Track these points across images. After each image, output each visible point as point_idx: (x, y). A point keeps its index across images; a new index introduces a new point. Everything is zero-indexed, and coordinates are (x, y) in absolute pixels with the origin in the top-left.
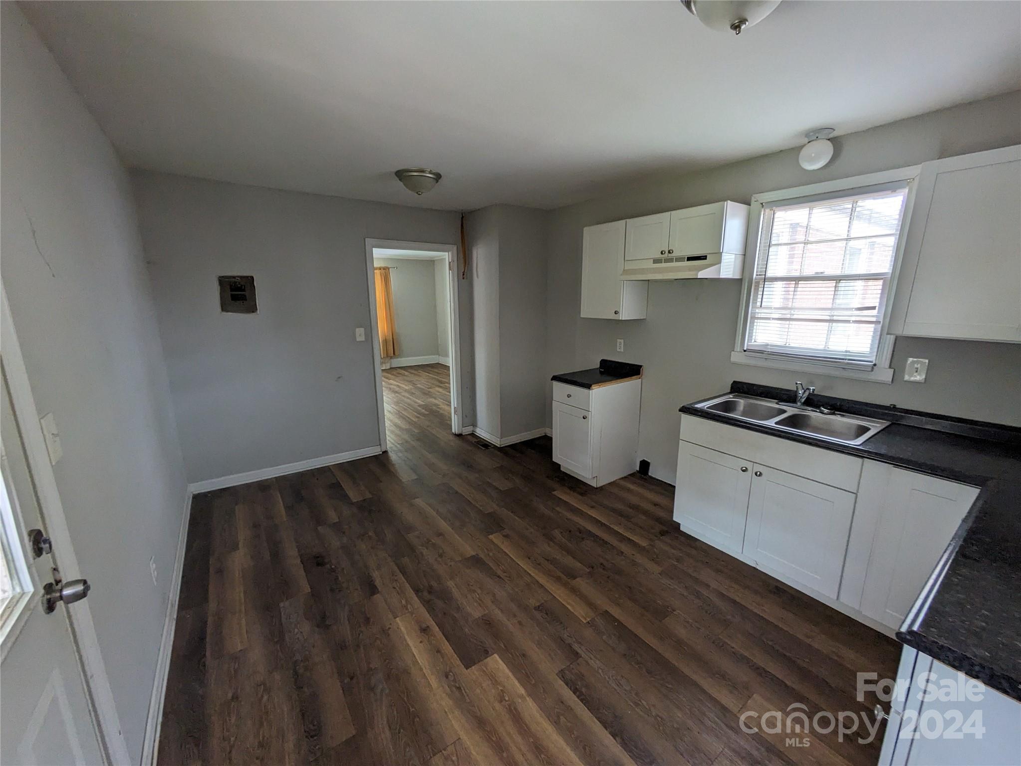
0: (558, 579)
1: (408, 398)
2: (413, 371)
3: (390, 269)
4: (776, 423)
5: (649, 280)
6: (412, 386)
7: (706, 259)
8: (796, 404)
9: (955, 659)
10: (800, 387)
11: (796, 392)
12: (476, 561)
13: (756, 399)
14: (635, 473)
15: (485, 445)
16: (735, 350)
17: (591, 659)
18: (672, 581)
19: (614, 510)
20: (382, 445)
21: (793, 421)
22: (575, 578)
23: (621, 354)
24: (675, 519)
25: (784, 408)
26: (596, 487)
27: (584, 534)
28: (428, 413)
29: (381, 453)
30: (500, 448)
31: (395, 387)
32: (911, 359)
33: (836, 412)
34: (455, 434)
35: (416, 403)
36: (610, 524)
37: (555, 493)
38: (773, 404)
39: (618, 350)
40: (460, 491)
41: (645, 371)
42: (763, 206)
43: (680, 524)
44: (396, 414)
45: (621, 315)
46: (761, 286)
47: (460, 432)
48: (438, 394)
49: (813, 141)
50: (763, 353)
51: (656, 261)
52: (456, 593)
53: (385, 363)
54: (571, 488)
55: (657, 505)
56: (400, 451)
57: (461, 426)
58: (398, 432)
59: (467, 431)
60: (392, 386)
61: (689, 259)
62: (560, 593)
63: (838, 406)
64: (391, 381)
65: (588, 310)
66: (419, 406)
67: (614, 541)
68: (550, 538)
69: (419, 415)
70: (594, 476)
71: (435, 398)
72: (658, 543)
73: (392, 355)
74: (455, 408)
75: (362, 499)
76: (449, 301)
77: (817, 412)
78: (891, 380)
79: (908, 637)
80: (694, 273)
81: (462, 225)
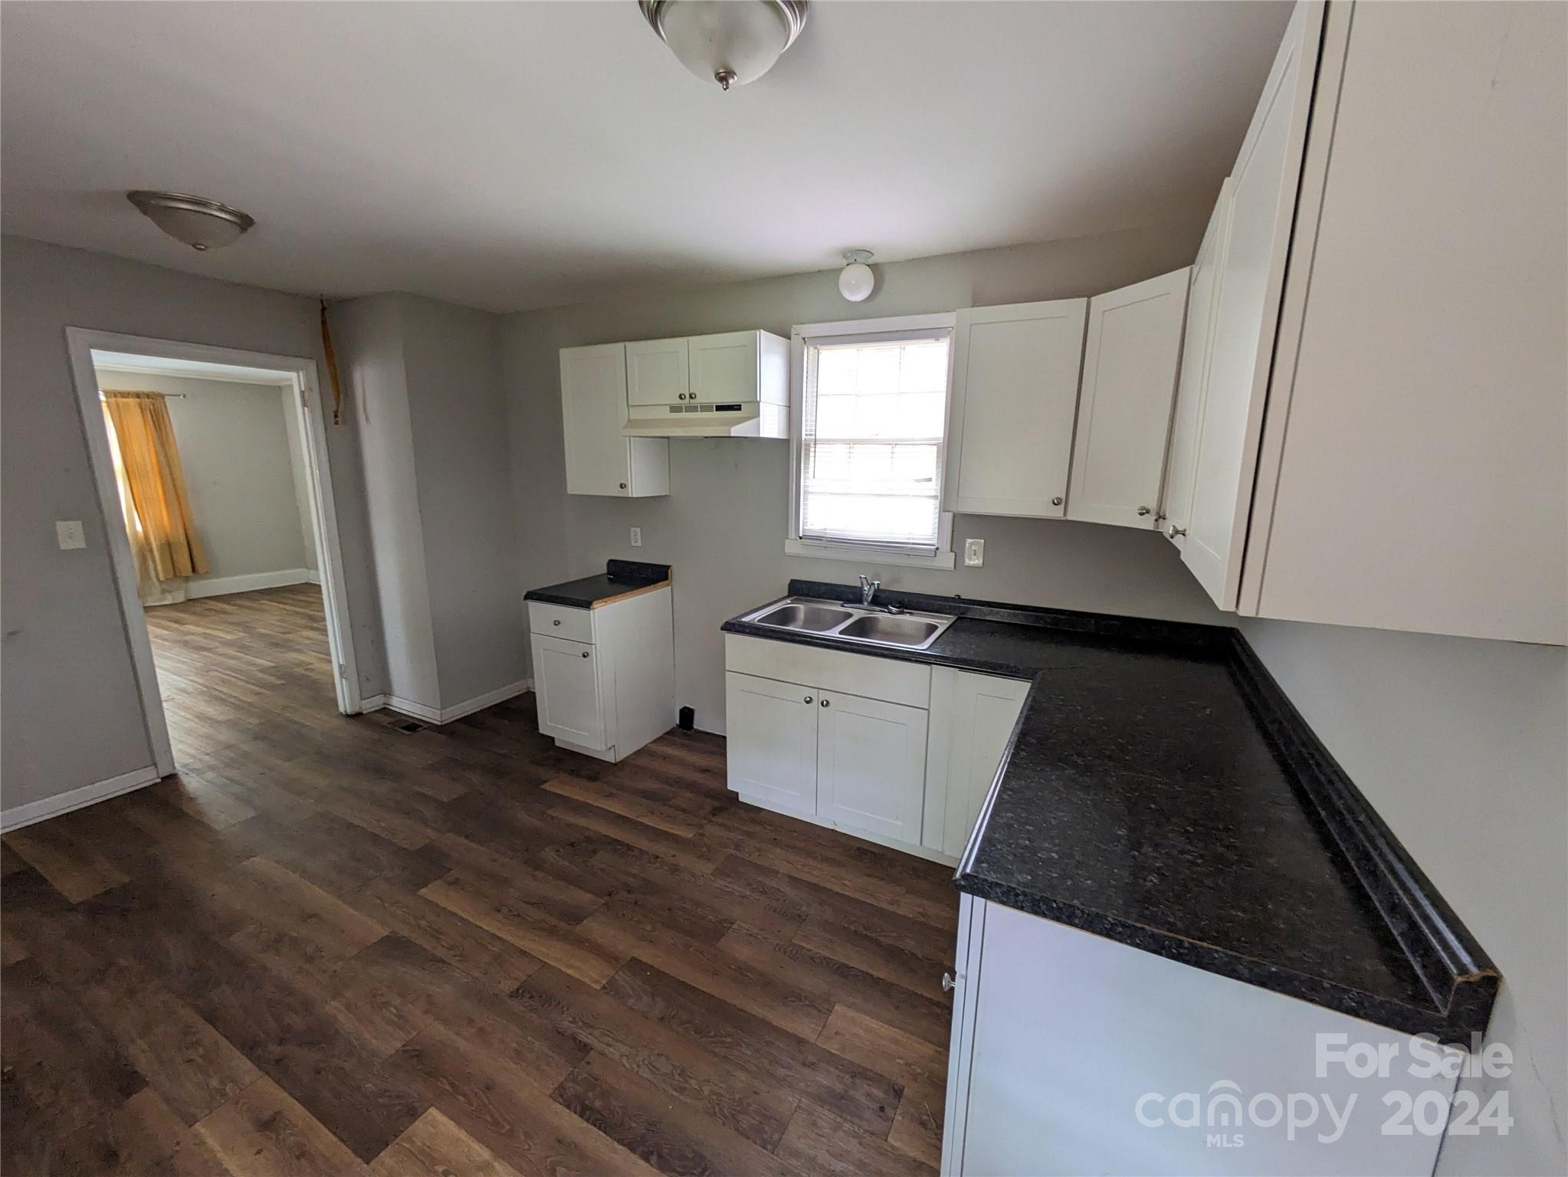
0: (552, 932)
1: (232, 658)
2: (248, 603)
3: (167, 397)
4: (841, 633)
5: (668, 438)
6: (244, 632)
7: (740, 409)
8: (863, 604)
9: (1003, 893)
10: (865, 582)
11: (861, 589)
12: (394, 947)
13: (817, 602)
14: (674, 728)
15: (412, 725)
16: (790, 537)
17: (609, 1045)
18: (729, 880)
19: (646, 794)
20: (159, 766)
21: (862, 627)
22: (578, 920)
23: (637, 549)
24: (729, 787)
25: (850, 610)
26: (614, 762)
27: (594, 843)
28: (282, 682)
29: (159, 780)
30: (442, 726)
31: (198, 639)
32: (969, 541)
33: (905, 610)
34: (348, 716)
35: (254, 664)
36: (637, 817)
37: (546, 786)
38: (837, 607)
39: (633, 544)
40: (357, 822)
41: (676, 573)
42: (805, 342)
43: (737, 793)
44: (202, 693)
45: (630, 489)
46: (812, 449)
47: (357, 709)
48: (309, 642)
49: (851, 264)
50: (821, 540)
51: (675, 409)
52: (345, 1022)
53: (170, 592)
54: (574, 773)
55: (707, 770)
56: (212, 768)
57: (357, 698)
58: (205, 730)
59: (370, 705)
60: (188, 638)
61: (720, 408)
62: (554, 954)
63: (907, 603)
64: (191, 628)
65: (578, 483)
66: (261, 671)
67: (642, 843)
68: (536, 865)
69: (258, 689)
70: (609, 746)
71: (299, 651)
72: (711, 830)
73: (190, 573)
74: (340, 666)
75: (100, 890)
76: (307, 464)
77: (884, 612)
78: (953, 567)
79: (963, 883)
80: (725, 428)
81: (324, 323)
